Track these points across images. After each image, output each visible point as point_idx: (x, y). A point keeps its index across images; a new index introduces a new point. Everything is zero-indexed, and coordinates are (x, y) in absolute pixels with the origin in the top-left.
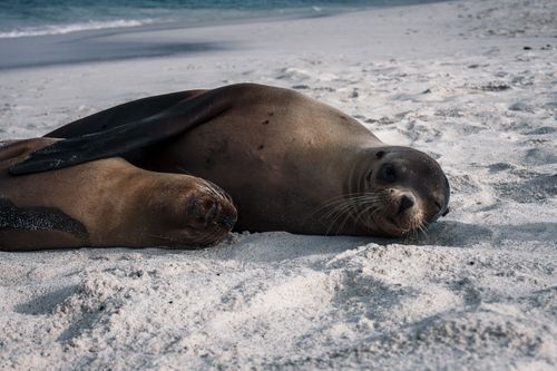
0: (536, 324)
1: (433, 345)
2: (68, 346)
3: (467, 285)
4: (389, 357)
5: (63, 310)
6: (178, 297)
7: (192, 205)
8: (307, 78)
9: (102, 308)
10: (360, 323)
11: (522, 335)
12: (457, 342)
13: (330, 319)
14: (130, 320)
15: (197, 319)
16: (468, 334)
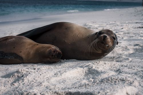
0: (133, 78)
1: (106, 83)
2: (12, 85)
3: (119, 71)
4: (94, 86)
5: (13, 77)
6: (43, 74)
7: (50, 52)
8: (91, 26)
9: (22, 76)
10: (90, 80)
11: (129, 80)
12: (112, 82)
13: (82, 79)
14: (29, 79)
15: (47, 79)
16: (115, 80)
